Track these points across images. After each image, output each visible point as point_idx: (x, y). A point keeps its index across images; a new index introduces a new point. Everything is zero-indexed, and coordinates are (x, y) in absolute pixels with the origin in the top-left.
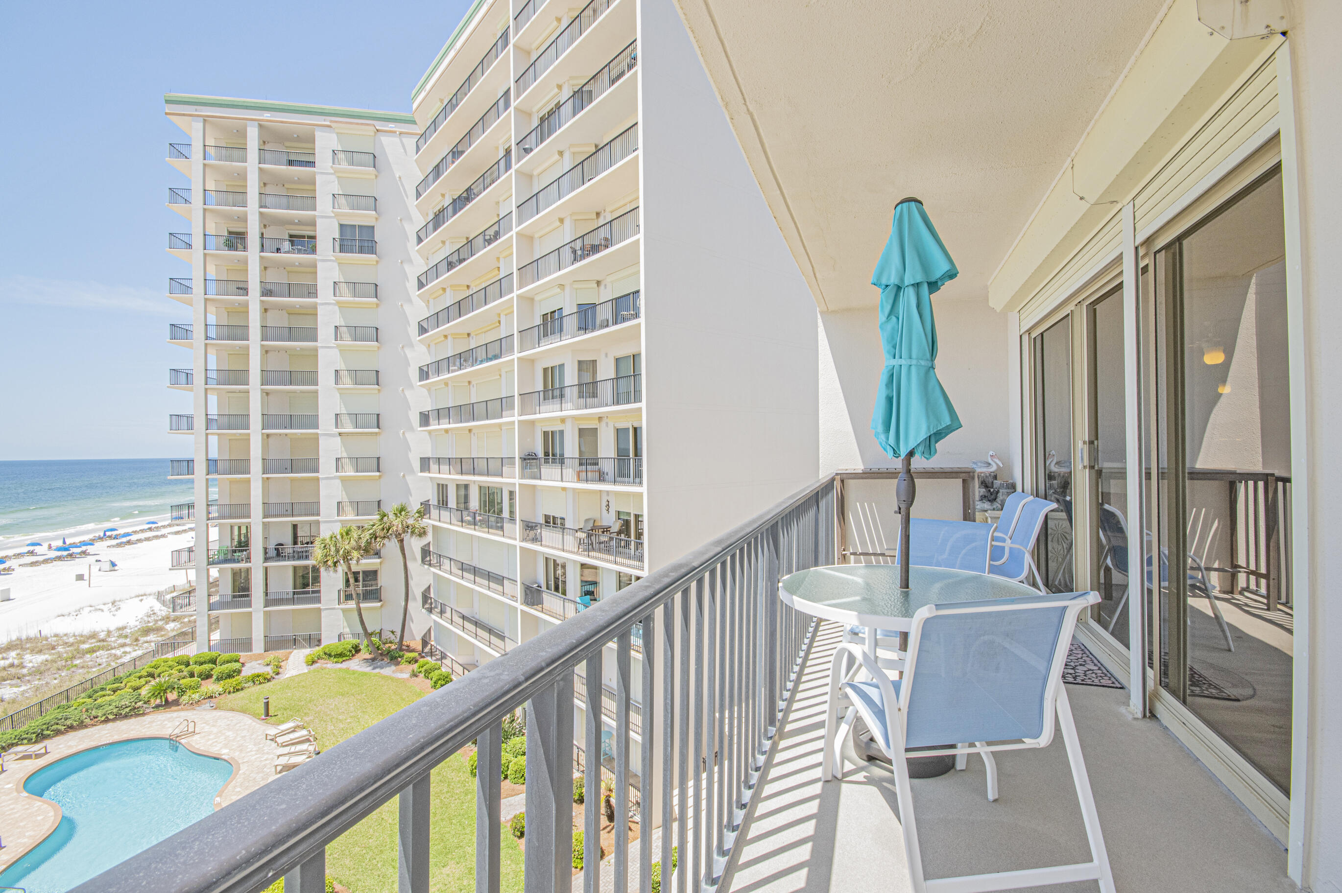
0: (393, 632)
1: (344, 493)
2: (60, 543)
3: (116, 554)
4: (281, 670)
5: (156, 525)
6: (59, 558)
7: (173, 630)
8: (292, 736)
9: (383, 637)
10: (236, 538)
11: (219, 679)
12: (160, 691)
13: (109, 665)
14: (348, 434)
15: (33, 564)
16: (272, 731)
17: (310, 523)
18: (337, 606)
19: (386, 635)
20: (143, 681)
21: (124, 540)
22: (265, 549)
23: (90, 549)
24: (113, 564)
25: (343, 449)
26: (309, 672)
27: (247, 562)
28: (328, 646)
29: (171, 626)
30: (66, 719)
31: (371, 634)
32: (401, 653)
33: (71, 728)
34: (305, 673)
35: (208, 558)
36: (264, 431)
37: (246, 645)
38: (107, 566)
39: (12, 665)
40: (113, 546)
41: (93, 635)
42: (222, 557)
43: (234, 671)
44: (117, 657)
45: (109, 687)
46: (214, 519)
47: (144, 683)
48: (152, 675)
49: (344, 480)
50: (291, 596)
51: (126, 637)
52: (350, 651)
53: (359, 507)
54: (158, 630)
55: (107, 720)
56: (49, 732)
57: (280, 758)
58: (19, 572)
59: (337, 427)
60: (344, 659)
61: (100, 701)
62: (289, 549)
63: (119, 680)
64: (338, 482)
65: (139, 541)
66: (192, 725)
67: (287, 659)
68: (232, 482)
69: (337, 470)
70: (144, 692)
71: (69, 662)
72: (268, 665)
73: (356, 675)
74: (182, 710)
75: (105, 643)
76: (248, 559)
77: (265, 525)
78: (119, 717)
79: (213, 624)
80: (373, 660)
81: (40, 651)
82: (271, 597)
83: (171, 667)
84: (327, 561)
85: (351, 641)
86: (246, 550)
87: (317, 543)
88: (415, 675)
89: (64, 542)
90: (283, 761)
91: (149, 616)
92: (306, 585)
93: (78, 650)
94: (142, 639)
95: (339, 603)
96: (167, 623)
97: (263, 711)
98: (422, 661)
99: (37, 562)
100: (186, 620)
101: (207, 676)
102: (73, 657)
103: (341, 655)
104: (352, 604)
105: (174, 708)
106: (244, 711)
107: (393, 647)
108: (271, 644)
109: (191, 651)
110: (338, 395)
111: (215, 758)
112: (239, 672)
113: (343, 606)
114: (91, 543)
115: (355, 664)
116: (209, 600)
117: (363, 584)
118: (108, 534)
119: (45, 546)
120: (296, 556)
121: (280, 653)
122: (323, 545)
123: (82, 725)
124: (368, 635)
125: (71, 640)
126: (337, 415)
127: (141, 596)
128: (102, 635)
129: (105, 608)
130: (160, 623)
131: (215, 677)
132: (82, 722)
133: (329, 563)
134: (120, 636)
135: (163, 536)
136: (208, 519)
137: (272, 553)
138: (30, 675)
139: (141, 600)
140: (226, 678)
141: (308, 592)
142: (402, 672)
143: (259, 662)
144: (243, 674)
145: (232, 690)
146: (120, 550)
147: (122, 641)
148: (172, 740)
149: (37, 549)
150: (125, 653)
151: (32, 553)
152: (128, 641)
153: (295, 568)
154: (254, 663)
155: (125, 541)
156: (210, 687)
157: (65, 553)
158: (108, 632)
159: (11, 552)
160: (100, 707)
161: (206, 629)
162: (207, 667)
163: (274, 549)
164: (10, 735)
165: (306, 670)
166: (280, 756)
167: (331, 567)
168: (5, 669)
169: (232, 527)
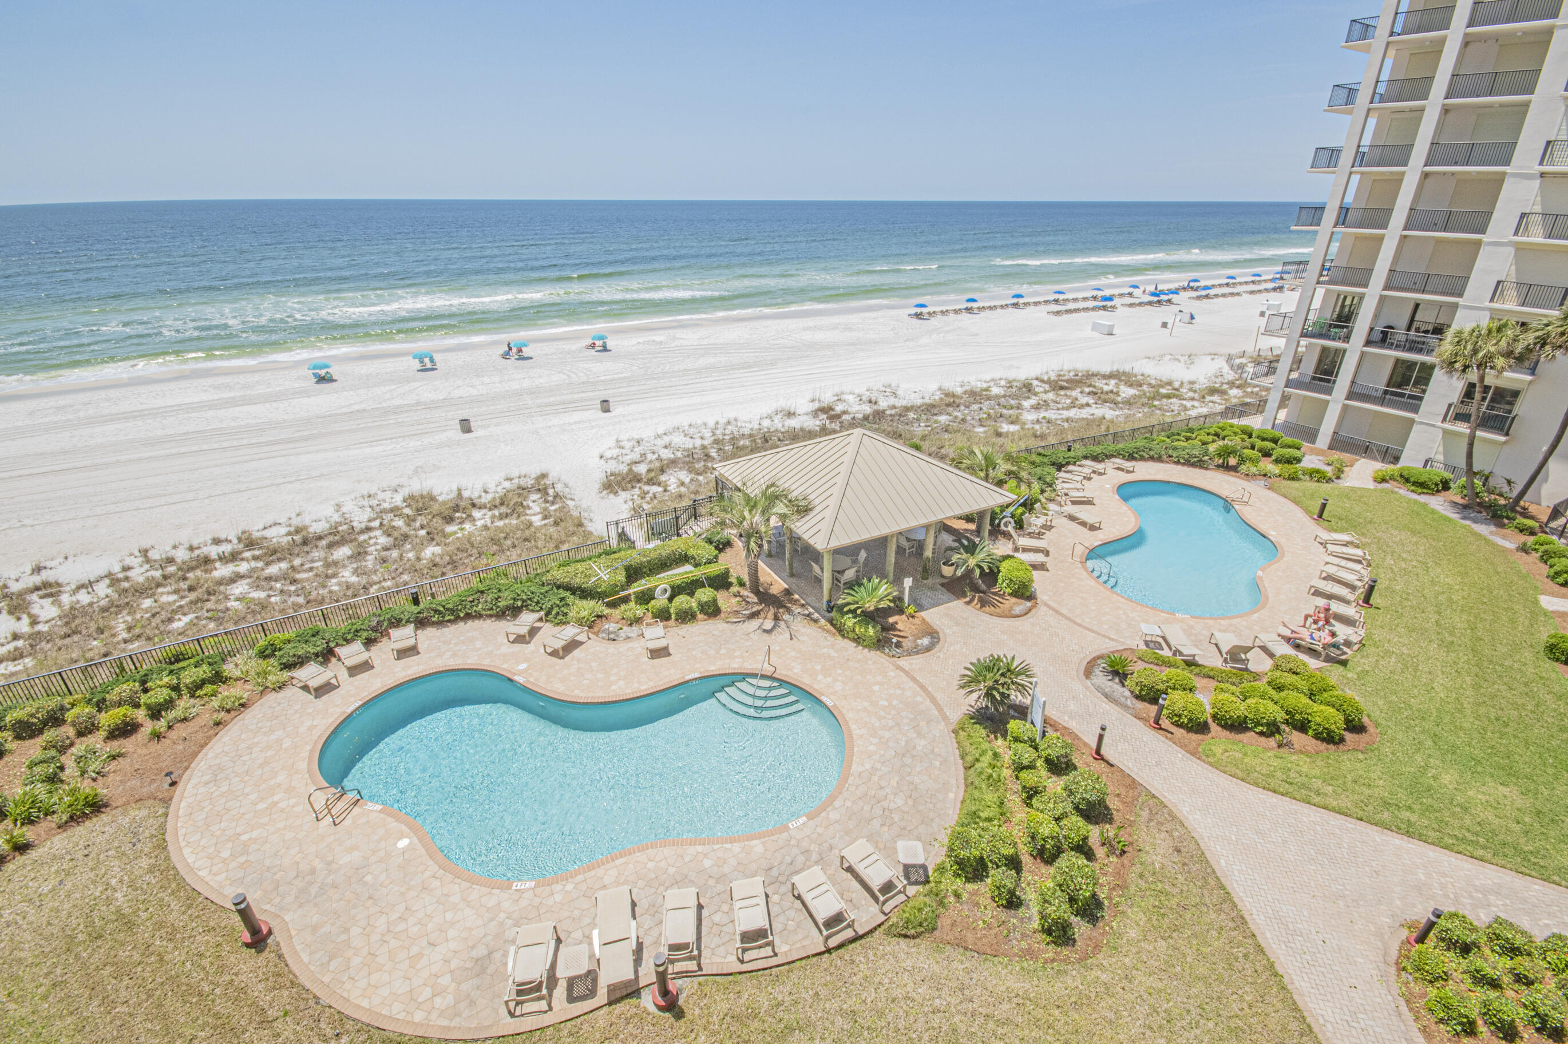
0: (1509, 482)
1: (1513, 268)
2: (1152, 288)
4: (1342, 476)
5: (1234, 281)
6: (1150, 303)
7: (1235, 397)
8: (1344, 549)
9: (1492, 482)
10: (1338, 309)
11: (1277, 461)
12: (1225, 453)
13: (1179, 414)
14: (1555, 175)
15: (1131, 305)
16: (1325, 536)
17: (1442, 306)
18: (1439, 424)
19: (1497, 482)
20: (1211, 438)
21: (1204, 293)
22: (1372, 329)
23: (1175, 298)
24: (1192, 317)
25: (1539, 199)
26: (1376, 490)
27: (1344, 341)
28: (1408, 469)
29: (1234, 392)
30: (1151, 449)
31: (1475, 474)
32: (1511, 515)
33: (1152, 458)
34: (1370, 489)
35: (1303, 329)
36: (1427, 168)
37: (1311, 435)
38: (1187, 318)
39: (1111, 392)
40: (1193, 298)
41: (1170, 383)
42: (1316, 330)
43: (1295, 459)
44: (1186, 409)
45: (1183, 434)
46: (1324, 283)
47: (1211, 440)
48: (1217, 435)
49: (1521, 249)
50: (1379, 394)
51: (1195, 391)
52: (1437, 485)
53: (1528, 293)
54: (1222, 393)
55: (1178, 463)
56: (1137, 456)
57: (1327, 565)
58: (1121, 311)
59: (1541, 162)
60: (1425, 491)
61: (1176, 443)
62: (1400, 334)
63: (1191, 430)
64: (1510, 251)
65: (1216, 296)
66: (1247, 495)
67: (1351, 466)
68: (1358, 238)
69: (1516, 232)
70: (1212, 448)
71: (1151, 401)
72: (1328, 464)
73: (1435, 516)
74: (1239, 477)
75: (1177, 392)
76: (1347, 338)
77: (1382, 299)
78: (1188, 463)
79: (1284, 400)
80: (1465, 507)
81: (1131, 386)
82: (1357, 390)
83: (1236, 434)
84: (1455, 362)
85: (1439, 472)
86: (1347, 327)
87: (1449, 335)
88: (1524, 549)
89: (1156, 288)
90: (1331, 570)
91: (1217, 377)
92: (1404, 385)
93: (1158, 393)
94: (1208, 398)
95: (1444, 420)
96: (1231, 388)
97: (1317, 511)
98: (1542, 537)
99: (1134, 304)
100: (1249, 390)
101: (1267, 454)
102: (1154, 398)
103: (1422, 485)
104: (1463, 428)
105: (1232, 473)
106: (1296, 502)
107: (1502, 502)
108: (1338, 443)
109: (1255, 422)
112: (1299, 460)
113: (1447, 426)
114: (1176, 292)
115: (1437, 503)
116: (1289, 375)
117: (1488, 406)
118: (1191, 284)
119: (1142, 289)
120: (1407, 345)
121: (1346, 456)
122: (1457, 339)
123: (1159, 459)
124: (1470, 472)
125: (1153, 382)
126: (1549, 142)
127: (1214, 355)
128: (1176, 385)
129: (1182, 359)
130: (1225, 387)
131: (1273, 457)
132: (1160, 457)
133: (1457, 365)
134: (1191, 390)
135: (1238, 294)
136: (1318, 283)
137: (1377, 336)
138: (1123, 403)
139: (1213, 359)
140: (1285, 462)
141: (1402, 395)
142: (1507, 541)
143: (1320, 458)
144: (1302, 464)
145: (1287, 476)
146: (1197, 303)
147: (1191, 394)
149: (1137, 292)
150: (1193, 406)
151: (1130, 294)
152: (1196, 396)
153: (1398, 361)
154: (1314, 458)
155: (1205, 295)
156: (1268, 466)
157: (1156, 299)
158: (1182, 383)
159: (1116, 292)
160: (1175, 449)
161: (1276, 405)
162: (1269, 445)
163: (1382, 332)
164: (1112, 448)
165: (1371, 485)
166: (1327, 563)
167: (1456, 370)
168: (1107, 393)
169: (1339, 295)
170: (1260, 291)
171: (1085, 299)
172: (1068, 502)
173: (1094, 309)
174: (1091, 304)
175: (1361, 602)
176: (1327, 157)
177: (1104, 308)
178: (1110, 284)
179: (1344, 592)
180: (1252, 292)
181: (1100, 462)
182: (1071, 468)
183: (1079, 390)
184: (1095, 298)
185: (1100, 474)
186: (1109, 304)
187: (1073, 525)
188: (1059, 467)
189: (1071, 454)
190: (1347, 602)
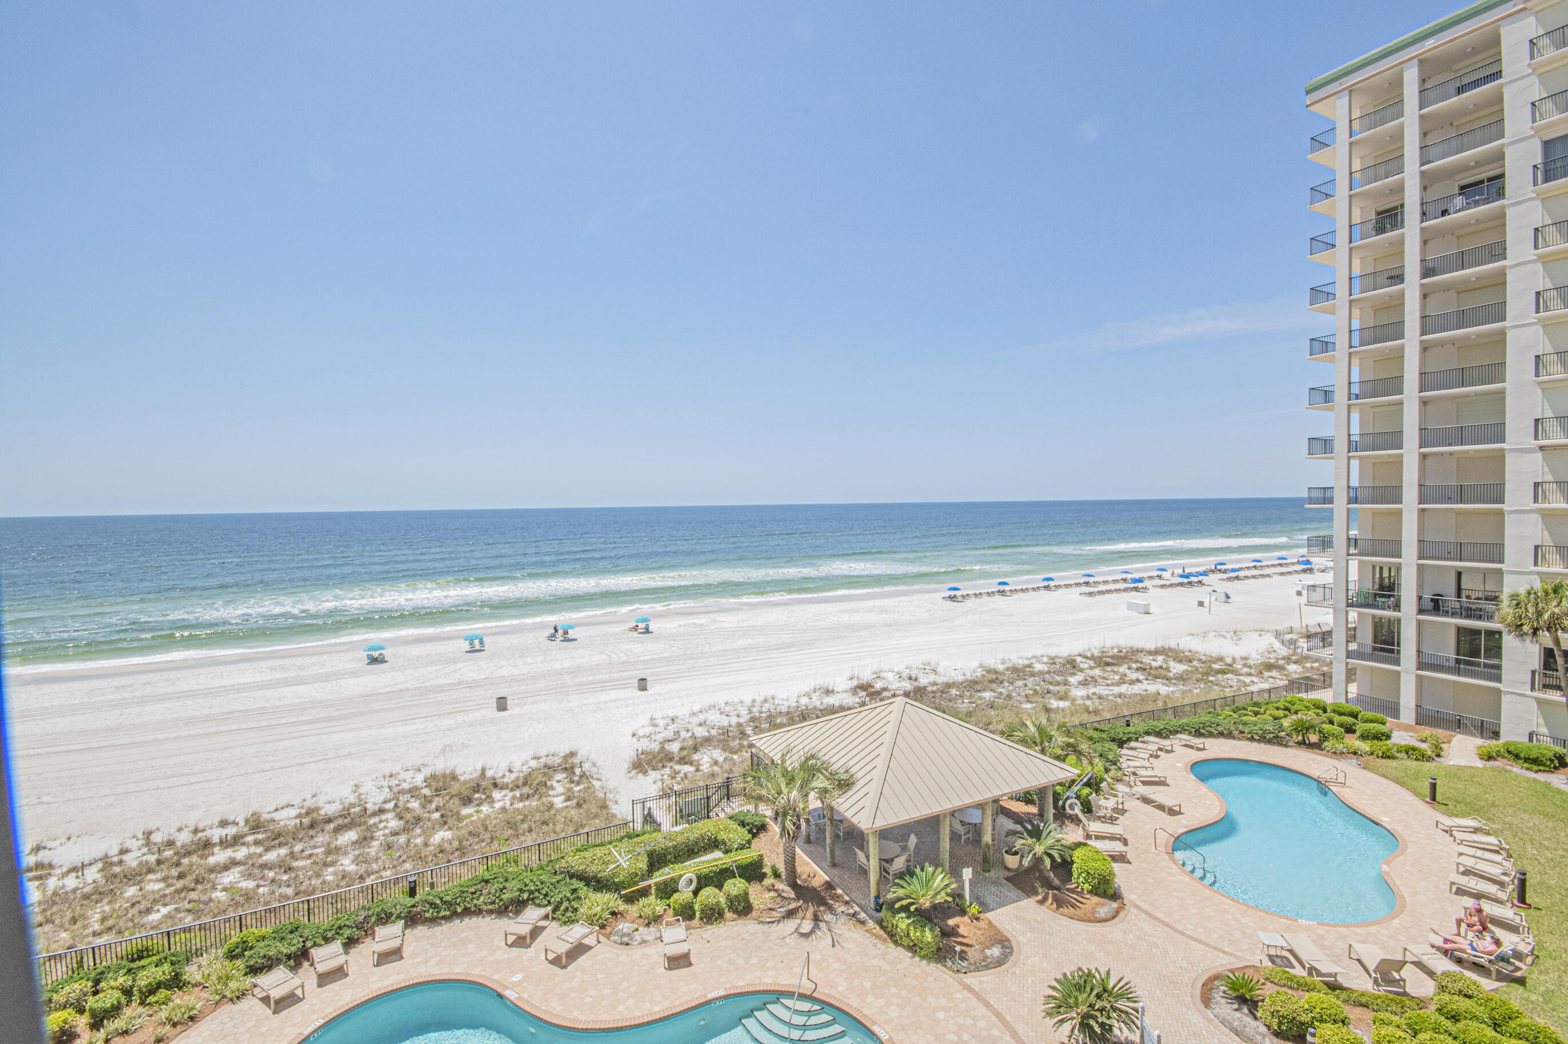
1: (1546, 533)
2: (1180, 571)
3: (1230, 587)
4: (1442, 754)
5: (1261, 564)
6: (1181, 584)
7: (1296, 672)
8: (1474, 837)
10: (1377, 580)
11: (1364, 737)
12: (1303, 728)
13: (1239, 689)
14: (1555, 447)
15: (1163, 586)
16: (1447, 821)
17: (1485, 573)
18: (1529, 693)
20: (1281, 713)
21: (1233, 575)
22: (1420, 598)
23: (1205, 580)
24: (1228, 597)
25: (1546, 470)
26: (1485, 768)
27: (1395, 610)
28: (1513, 743)
29: (1292, 668)
30: (1218, 725)
33: (1221, 734)
34: (1478, 768)
35: (1348, 599)
36: (1423, 450)
37: (1393, 709)
38: (1223, 598)
39: (1161, 667)
40: (1224, 580)
41: (1221, 659)
42: (1361, 600)
43: (1383, 734)
44: (1246, 685)
45: (1250, 708)
46: (1352, 555)
47: (1282, 715)
48: (1287, 709)
49: (1546, 516)
50: (1452, 663)
51: (1250, 667)
52: (1552, 761)
54: (1280, 668)
55: (1252, 739)
56: (1204, 732)
57: (1461, 857)
58: (1153, 591)
59: (1536, 438)
60: (1541, 768)
61: (1244, 719)
62: (1452, 602)
63: (1257, 704)
64: (1536, 518)
65: (1247, 577)
66: (1341, 775)
67: (1449, 742)
68: (1375, 513)
69: (1536, 500)
70: (1286, 723)
71: (1205, 677)
72: (1422, 741)
74: (1326, 756)
75: (1231, 668)
76: (1397, 607)
77: (1421, 568)
78: (1263, 739)
79: (1350, 675)
81: (1180, 661)
82: (1426, 659)
83: (1308, 708)
84: (1522, 625)
85: (1549, 746)
86: (1393, 596)
87: (1504, 601)
89: (1184, 571)
90: (1469, 862)
91: (1270, 653)
92: (1475, 653)
93: (1212, 670)
94: (1266, 674)
95: (1533, 688)
96: (1288, 664)
97: (1427, 792)
99: (1165, 585)
101: (1350, 730)
102: (1208, 674)
103: (1535, 762)
104: (1557, 697)
105: (1316, 751)
106: (1398, 781)
108: (1423, 718)
109: (1326, 696)
110: (1540, 392)
111: (1373, 822)
112: (1388, 737)
113: (1539, 695)
114: (1205, 573)
115: (1560, 781)
116: (1347, 646)
118: (1219, 567)
119: (1170, 572)
120: (1463, 612)
121: (1439, 732)
122: (1515, 602)
123: (1230, 735)
125: (1203, 658)
126: (1537, 421)
127: (1261, 631)
128: (1229, 661)
129: (1228, 635)
130: (1281, 662)
131: (1358, 734)
132: (1231, 733)
133: (1525, 628)
134: (1245, 665)
135: (1268, 576)
136: (1349, 555)
137: (1428, 605)
138: (1176, 679)
139: (1260, 635)
140: (1373, 739)
143: (1411, 734)
144: (1393, 741)
145: (1380, 754)
146: (1229, 584)
147: (1246, 670)
148: (1320, 782)
149: (1164, 574)
150: (1252, 681)
151: (1159, 577)
152: (1253, 671)
153: (1459, 629)
154: (1404, 734)
155: (1235, 576)
156: (1353, 742)
157: (1186, 580)
158: (1234, 659)
159: (1145, 575)
160: (1245, 724)
161: (1343, 677)
162: (1350, 720)
163: (1432, 600)
164: (1175, 722)
165: (1480, 764)
166: (1460, 854)
167: (1527, 634)
168: (1156, 668)
169: (1374, 567)
170: (1290, 573)
171: (1115, 581)
172: (1138, 783)
173: (1126, 590)
174: (1122, 586)
175: (1516, 902)
176: (1322, 445)
177: (1136, 589)
178: (1138, 568)
179: (1492, 889)
180: (1282, 574)
181: (1167, 737)
182: (1133, 744)
183: (1126, 666)
184: (1125, 580)
185: (1167, 751)
186: (1140, 585)
187: (1149, 808)
188: (1121, 744)
189: (1131, 729)
190: (1501, 902)
